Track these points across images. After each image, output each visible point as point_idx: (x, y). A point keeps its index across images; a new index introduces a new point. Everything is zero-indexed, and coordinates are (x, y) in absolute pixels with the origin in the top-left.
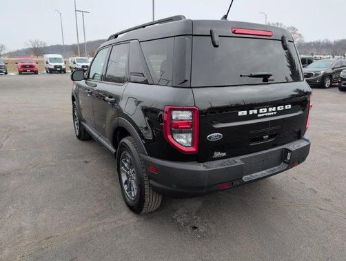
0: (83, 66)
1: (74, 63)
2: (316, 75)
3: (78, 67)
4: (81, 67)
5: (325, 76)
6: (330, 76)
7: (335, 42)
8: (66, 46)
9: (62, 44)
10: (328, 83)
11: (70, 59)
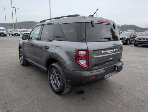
0: (15, 33)
1: (11, 32)
2: (124, 39)
3: (13, 33)
4: (14, 34)
5: (128, 39)
6: (129, 39)
7: (121, 26)
8: (7, 24)
9: (5, 23)
10: (129, 42)
11: (9, 30)
